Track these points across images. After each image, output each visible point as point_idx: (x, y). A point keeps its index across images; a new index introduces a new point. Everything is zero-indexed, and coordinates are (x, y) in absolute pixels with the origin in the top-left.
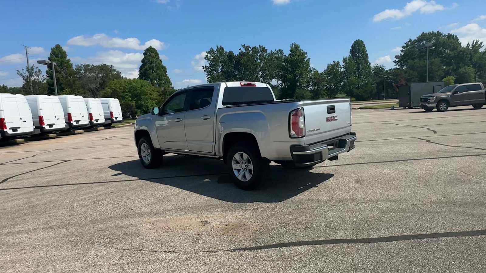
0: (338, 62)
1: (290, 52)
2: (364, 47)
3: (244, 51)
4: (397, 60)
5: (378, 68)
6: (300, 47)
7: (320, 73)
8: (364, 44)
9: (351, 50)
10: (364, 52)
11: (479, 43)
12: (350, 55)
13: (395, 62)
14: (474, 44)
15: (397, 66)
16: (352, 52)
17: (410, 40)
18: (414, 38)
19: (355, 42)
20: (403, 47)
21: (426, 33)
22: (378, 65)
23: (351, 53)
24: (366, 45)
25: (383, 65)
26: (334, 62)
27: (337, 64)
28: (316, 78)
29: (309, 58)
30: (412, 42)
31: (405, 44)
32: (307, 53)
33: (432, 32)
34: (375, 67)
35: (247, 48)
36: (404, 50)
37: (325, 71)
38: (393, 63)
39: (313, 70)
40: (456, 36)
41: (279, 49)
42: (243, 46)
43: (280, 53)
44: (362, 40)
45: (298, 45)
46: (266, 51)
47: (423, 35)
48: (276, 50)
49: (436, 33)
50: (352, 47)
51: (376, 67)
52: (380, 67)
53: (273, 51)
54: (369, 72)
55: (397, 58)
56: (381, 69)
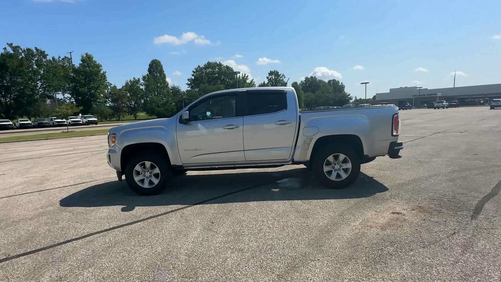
0: (139, 79)
1: (81, 62)
2: (162, 67)
3: (12, 52)
4: (189, 83)
5: (174, 89)
6: (94, 57)
7: (118, 89)
8: (162, 64)
9: (148, 68)
10: (161, 72)
11: (246, 76)
12: (148, 73)
13: (188, 85)
14: (243, 76)
15: (189, 89)
16: (149, 70)
17: (199, 66)
18: (202, 66)
19: (152, 61)
20: (193, 72)
21: (211, 63)
22: (175, 86)
23: (149, 72)
24: (163, 66)
25: (179, 86)
26: (134, 78)
27: (137, 81)
28: (116, 94)
29: (105, 71)
30: (201, 69)
31: (195, 69)
32: (102, 65)
33: (215, 62)
34: (172, 87)
35: (15, 49)
36: (194, 74)
37: (123, 87)
38: (186, 85)
39: (110, 85)
40: (232, 68)
41: (65, 57)
42: (10, 45)
43: (66, 61)
44: (159, 61)
45: (91, 55)
46: (45, 56)
47: (209, 63)
48: (59, 57)
49: (219, 64)
50: (150, 65)
51: (174, 87)
52: (176, 87)
53: (56, 57)
54: (168, 92)
55: (189, 81)
56: (177, 89)
